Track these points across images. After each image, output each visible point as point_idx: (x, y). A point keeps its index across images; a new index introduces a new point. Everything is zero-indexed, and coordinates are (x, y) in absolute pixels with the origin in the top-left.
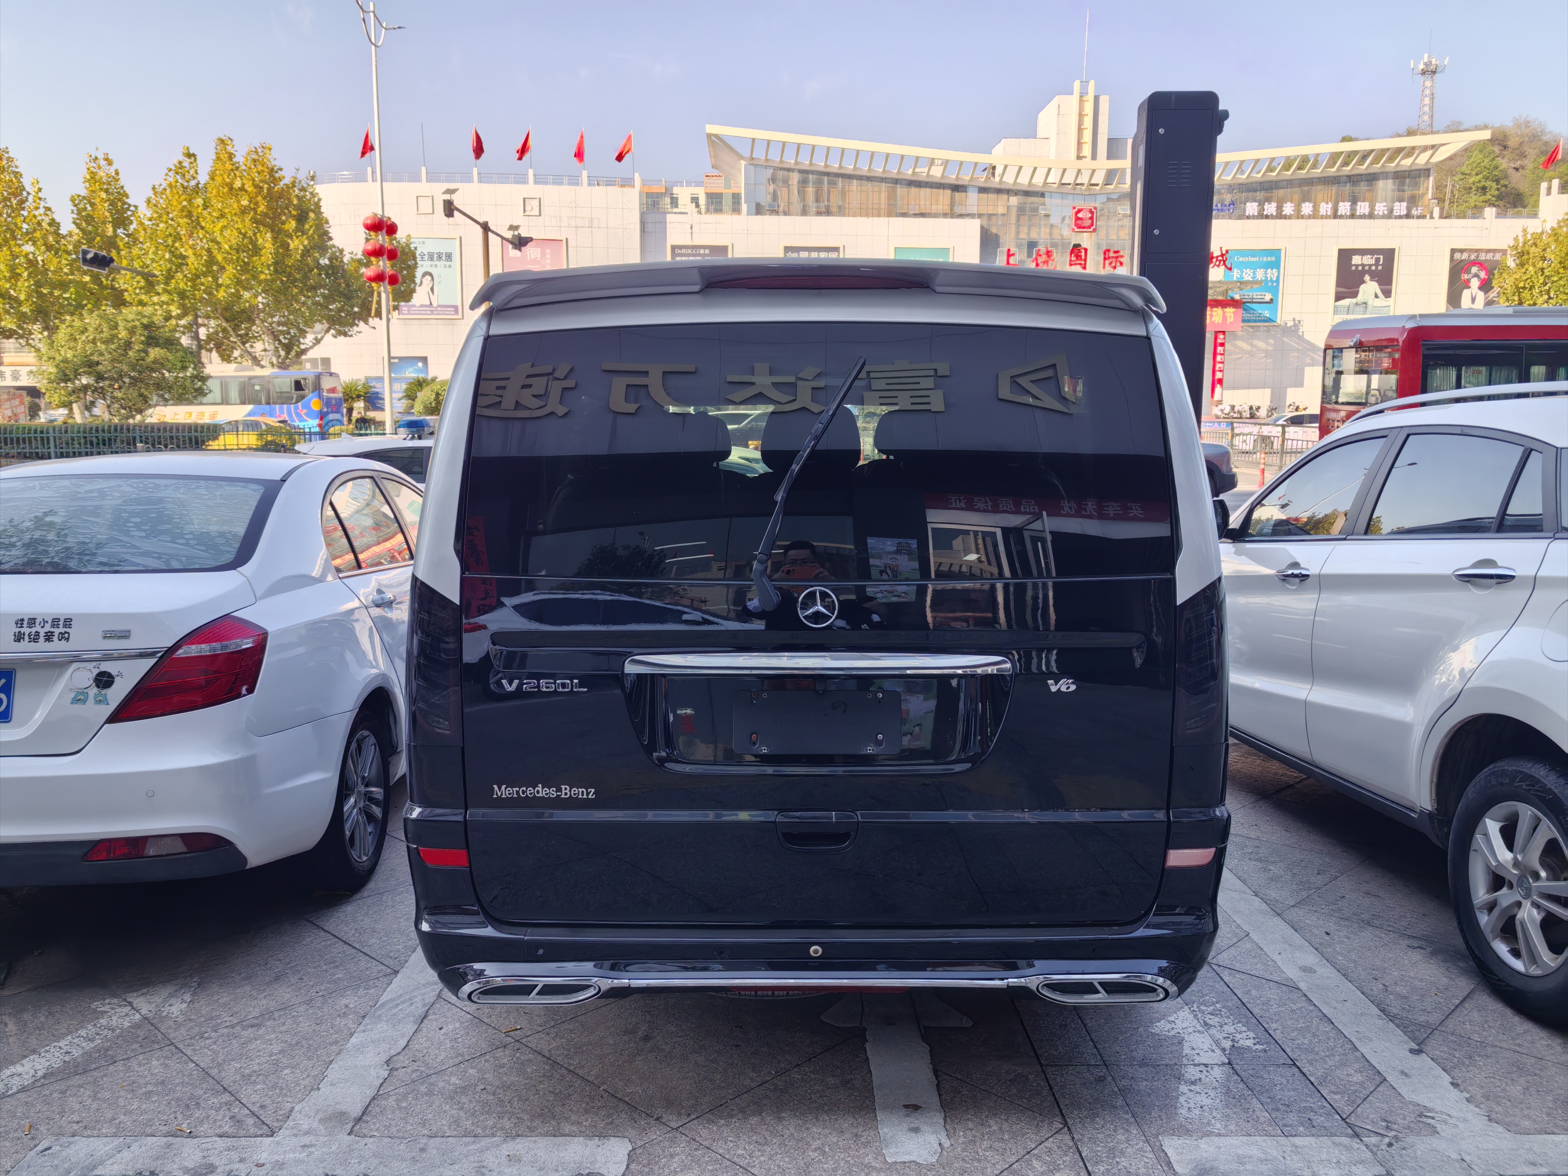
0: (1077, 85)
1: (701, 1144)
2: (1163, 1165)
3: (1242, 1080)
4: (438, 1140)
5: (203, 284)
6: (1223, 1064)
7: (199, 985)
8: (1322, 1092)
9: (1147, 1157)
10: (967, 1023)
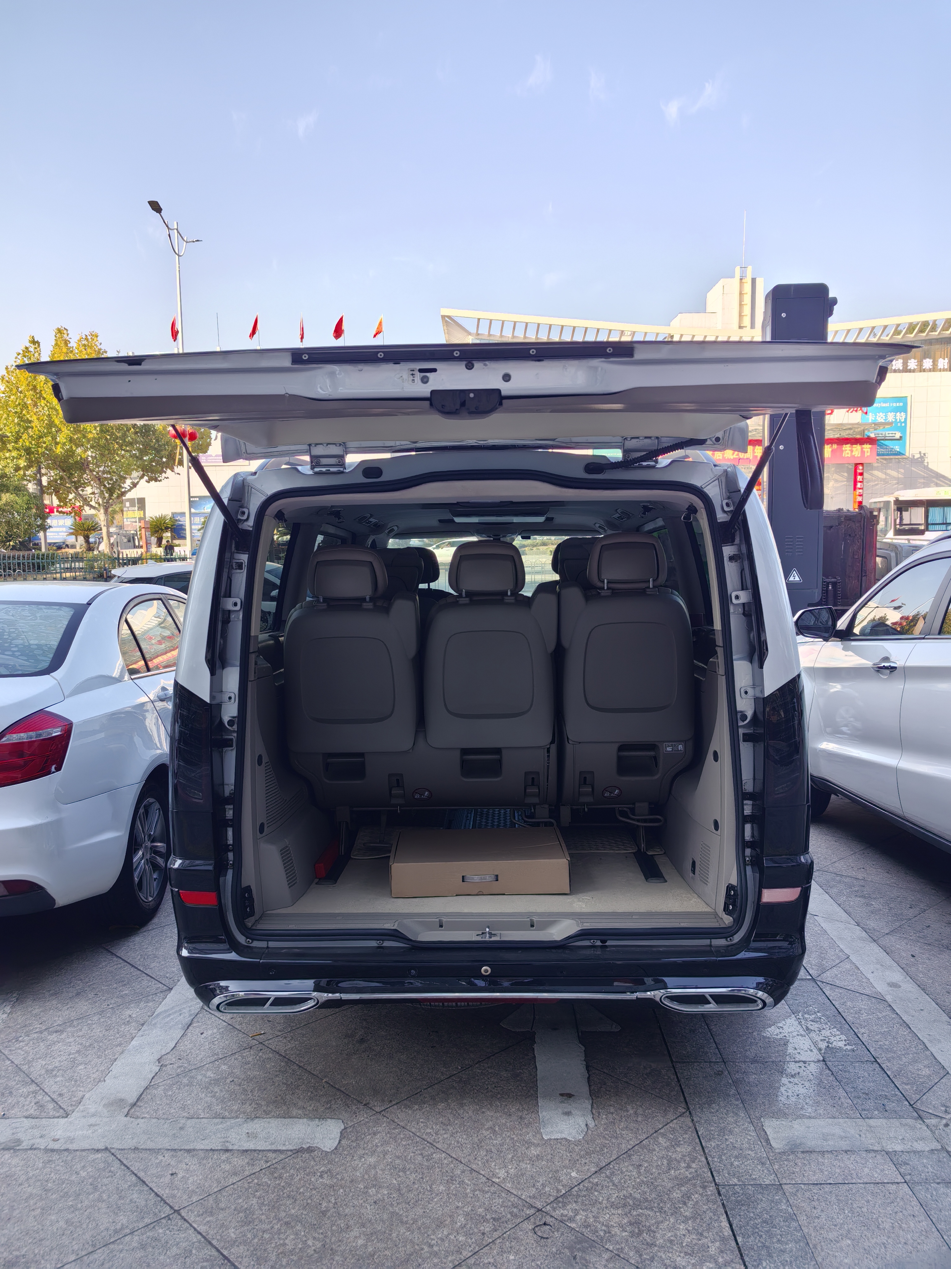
0: (738, 270)
1: (398, 1125)
2: (762, 1141)
3: (832, 1074)
4: (194, 1121)
5: (45, 443)
6: (819, 1061)
7: (17, 999)
8: (896, 1083)
9: (750, 1135)
10: (616, 1028)
